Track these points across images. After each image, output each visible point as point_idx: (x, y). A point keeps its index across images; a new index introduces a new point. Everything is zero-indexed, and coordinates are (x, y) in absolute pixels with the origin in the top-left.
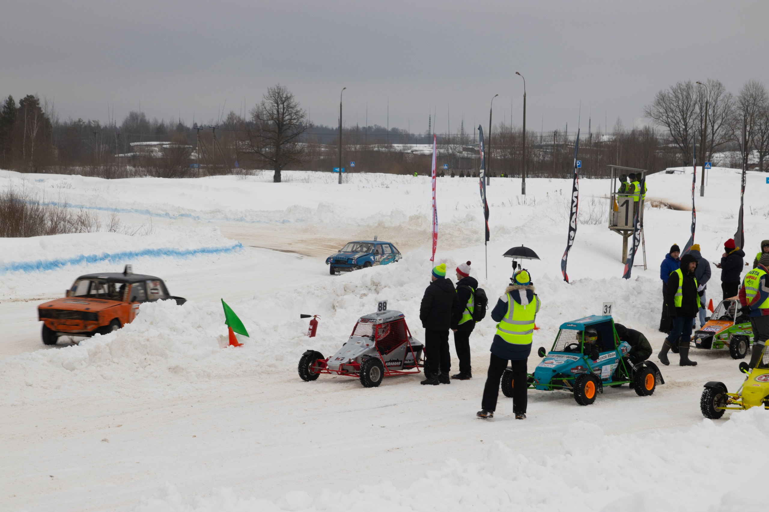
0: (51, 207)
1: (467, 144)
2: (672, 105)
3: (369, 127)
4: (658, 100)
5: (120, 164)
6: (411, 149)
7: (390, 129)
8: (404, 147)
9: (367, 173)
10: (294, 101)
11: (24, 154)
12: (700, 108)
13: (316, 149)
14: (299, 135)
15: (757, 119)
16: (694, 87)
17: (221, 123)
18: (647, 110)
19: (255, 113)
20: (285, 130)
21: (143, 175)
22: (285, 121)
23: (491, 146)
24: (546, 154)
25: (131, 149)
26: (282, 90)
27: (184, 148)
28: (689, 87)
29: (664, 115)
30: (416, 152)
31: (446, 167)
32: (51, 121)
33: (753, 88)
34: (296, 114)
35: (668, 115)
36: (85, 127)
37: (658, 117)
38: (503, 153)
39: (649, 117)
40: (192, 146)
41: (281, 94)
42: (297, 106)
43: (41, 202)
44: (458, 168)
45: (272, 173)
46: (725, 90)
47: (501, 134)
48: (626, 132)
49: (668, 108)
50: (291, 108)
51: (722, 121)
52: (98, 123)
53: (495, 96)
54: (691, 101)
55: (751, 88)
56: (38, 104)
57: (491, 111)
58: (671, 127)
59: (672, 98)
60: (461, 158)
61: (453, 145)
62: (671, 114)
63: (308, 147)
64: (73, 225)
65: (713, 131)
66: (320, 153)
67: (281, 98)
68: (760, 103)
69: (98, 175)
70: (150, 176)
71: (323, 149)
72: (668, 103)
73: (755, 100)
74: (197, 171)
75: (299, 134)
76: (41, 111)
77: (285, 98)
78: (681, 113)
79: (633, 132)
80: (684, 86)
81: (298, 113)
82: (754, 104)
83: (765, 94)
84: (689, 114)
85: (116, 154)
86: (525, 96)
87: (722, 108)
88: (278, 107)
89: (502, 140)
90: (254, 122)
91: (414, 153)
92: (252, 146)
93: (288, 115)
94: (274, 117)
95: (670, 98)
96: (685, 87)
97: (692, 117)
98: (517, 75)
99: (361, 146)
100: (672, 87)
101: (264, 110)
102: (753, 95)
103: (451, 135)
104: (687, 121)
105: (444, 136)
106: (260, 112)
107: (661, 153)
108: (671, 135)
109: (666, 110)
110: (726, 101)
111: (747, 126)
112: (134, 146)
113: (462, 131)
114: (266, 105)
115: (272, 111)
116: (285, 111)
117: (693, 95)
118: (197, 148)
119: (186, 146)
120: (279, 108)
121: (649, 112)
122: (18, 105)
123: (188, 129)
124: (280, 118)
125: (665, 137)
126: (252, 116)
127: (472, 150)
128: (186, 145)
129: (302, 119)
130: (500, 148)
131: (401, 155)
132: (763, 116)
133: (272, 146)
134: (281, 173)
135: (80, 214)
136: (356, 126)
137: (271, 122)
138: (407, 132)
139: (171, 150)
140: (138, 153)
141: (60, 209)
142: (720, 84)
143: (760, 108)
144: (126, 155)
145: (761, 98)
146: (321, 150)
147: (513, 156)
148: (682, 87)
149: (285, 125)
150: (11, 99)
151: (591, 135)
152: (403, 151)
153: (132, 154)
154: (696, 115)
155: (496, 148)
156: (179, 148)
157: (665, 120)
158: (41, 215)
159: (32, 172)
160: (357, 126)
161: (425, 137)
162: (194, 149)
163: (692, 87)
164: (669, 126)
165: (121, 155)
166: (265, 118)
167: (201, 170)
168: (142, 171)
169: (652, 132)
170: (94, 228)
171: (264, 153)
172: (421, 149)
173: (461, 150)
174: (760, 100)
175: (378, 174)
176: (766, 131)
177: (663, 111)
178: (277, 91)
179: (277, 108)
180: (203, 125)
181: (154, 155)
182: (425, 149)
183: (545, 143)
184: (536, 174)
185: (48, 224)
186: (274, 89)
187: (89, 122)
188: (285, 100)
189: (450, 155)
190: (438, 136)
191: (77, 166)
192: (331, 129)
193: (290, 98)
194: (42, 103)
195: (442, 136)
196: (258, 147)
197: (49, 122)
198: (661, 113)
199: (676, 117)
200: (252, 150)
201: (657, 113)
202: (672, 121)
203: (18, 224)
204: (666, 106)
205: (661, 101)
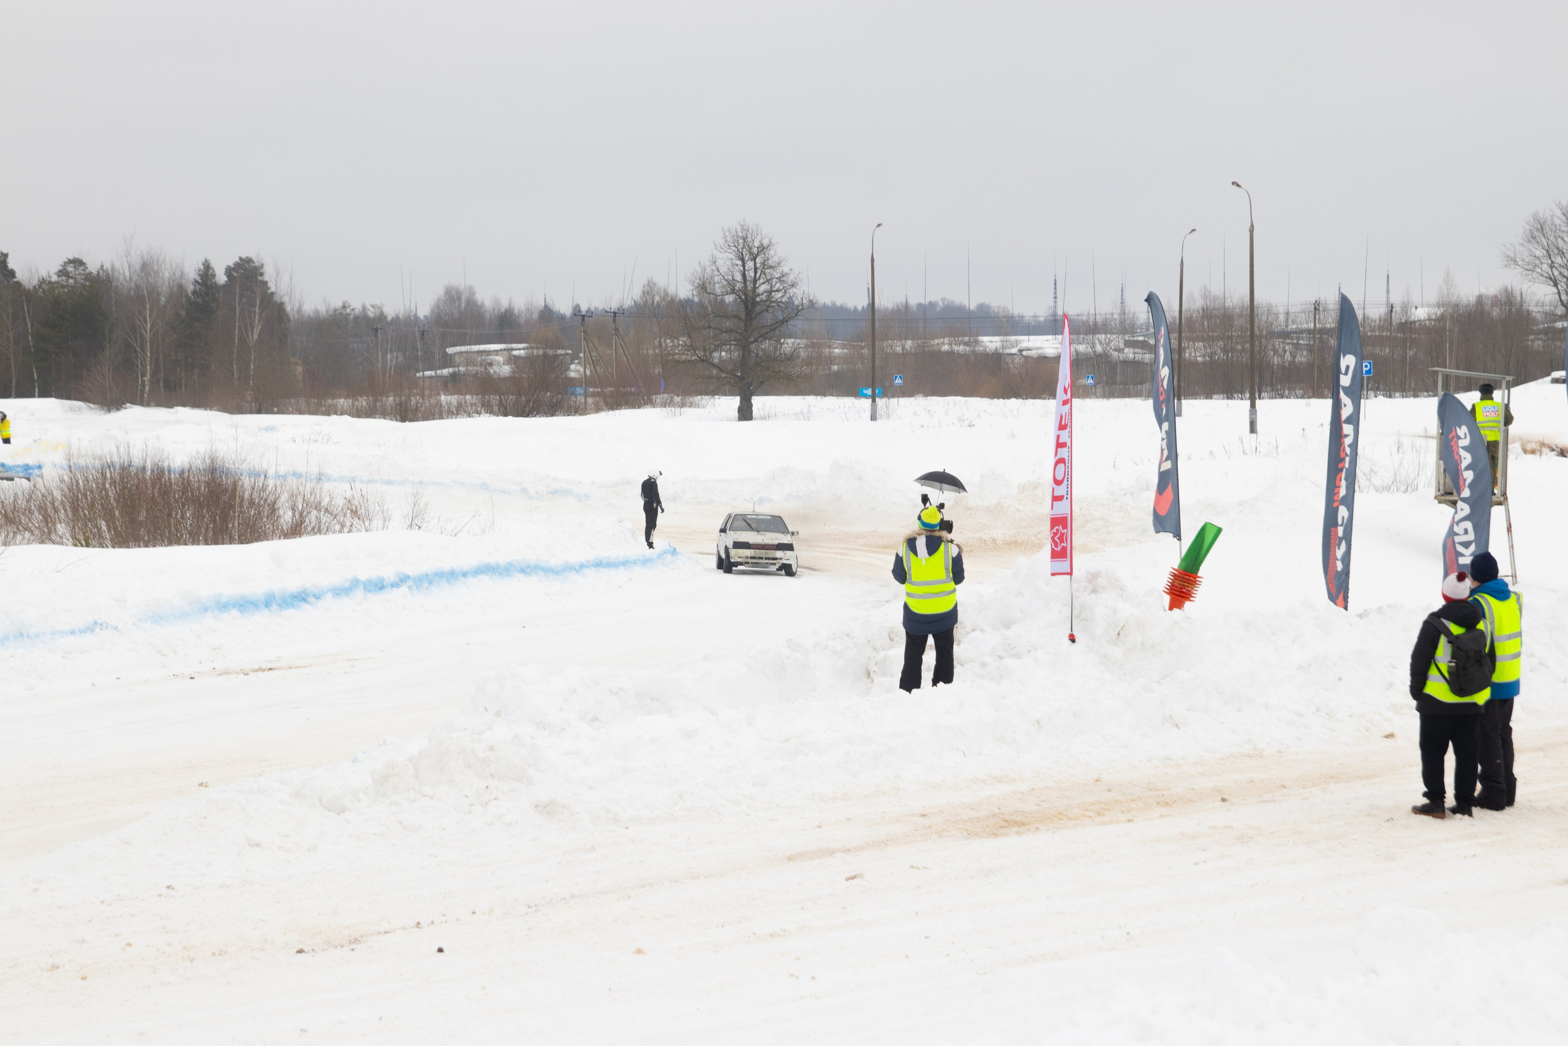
0: (292, 482)
1: (1133, 333)
2: (1560, 241)
3: (930, 302)
4: (1531, 231)
5: (427, 392)
6: (1017, 346)
7: (973, 307)
8: (1002, 341)
9: (929, 398)
10: (775, 255)
11: (236, 376)
13: (824, 350)
14: (788, 323)
17: (628, 303)
18: (1507, 253)
19: (698, 281)
20: (759, 313)
21: (473, 412)
22: (759, 295)
23: (1183, 335)
24: (1297, 349)
25: (448, 361)
26: (751, 231)
27: (556, 356)
29: (1544, 261)
30: (1029, 352)
31: (1090, 381)
32: (288, 308)
34: (780, 279)
35: (1552, 262)
36: (356, 318)
37: (1531, 267)
38: (1208, 350)
39: (1513, 266)
40: (570, 352)
41: (749, 239)
42: (783, 263)
43: (271, 472)
44: (1115, 383)
45: (735, 401)
47: (1203, 310)
48: (1465, 301)
49: (1552, 247)
50: (771, 267)
52: (380, 308)
53: (1190, 233)
56: (262, 274)
57: (1182, 262)
58: (1559, 286)
59: (1560, 225)
60: (1120, 362)
61: (1103, 336)
62: (1558, 260)
63: (807, 346)
64: (335, 518)
66: (831, 360)
67: (750, 248)
69: (384, 414)
70: (488, 415)
71: (837, 351)
72: (1552, 238)
74: (583, 400)
75: (787, 321)
76: (269, 288)
77: (758, 248)
79: (1480, 299)
81: (784, 279)
85: (419, 372)
86: (1253, 230)
88: (744, 266)
89: (1206, 323)
90: (696, 299)
91: (1024, 353)
92: (692, 348)
93: (764, 283)
94: (737, 288)
95: (1555, 225)
98: (1235, 187)
99: (916, 341)
101: (716, 273)
103: (1100, 315)
105: (1085, 318)
106: (707, 278)
107: (1540, 342)
108: (1560, 304)
109: (1548, 252)
112: (455, 354)
113: (1122, 307)
114: (719, 263)
115: (733, 276)
116: (758, 275)
118: (581, 355)
119: (560, 352)
120: (746, 268)
121: (1513, 256)
122: (221, 278)
123: (562, 317)
124: (749, 289)
125: (1547, 308)
126: (691, 287)
127: (1144, 345)
128: (559, 349)
129: (792, 291)
130: (1202, 340)
131: (997, 358)
133: (732, 347)
134: (752, 401)
135: (348, 495)
136: (905, 302)
137: (729, 299)
138: (1008, 311)
139: (529, 359)
140: (462, 369)
141: (309, 486)
144: (439, 372)
146: (833, 352)
147: (1230, 355)
149: (757, 303)
150: (207, 266)
151: (1392, 307)
152: (1001, 351)
153: (451, 370)
155: (1193, 340)
156: (545, 355)
157: (1548, 273)
158: (271, 498)
159: (251, 413)
160: (907, 302)
161: (1045, 320)
162: (574, 357)
164: (1556, 285)
165: (428, 373)
166: (718, 291)
167: (590, 400)
168: (472, 405)
169: (1518, 299)
170: (377, 523)
171: (716, 361)
172: (1038, 344)
173: (1122, 345)
175: (951, 399)
177: (1541, 254)
178: (740, 234)
179: (742, 268)
180: (592, 309)
181: (495, 372)
182: (1046, 345)
183: (1294, 327)
184: (1277, 390)
185: (286, 517)
186: (736, 230)
187: (364, 308)
188: (758, 252)
189: (1100, 355)
190: (1072, 317)
191: (340, 398)
192: (853, 309)
193: (767, 247)
194: (269, 274)
195: (1080, 318)
196: (705, 350)
197: (284, 311)
198: (1539, 258)
200: (692, 355)
201: (1529, 257)
202: (1560, 273)
203: (225, 518)
204: (1547, 243)
205: (1536, 233)
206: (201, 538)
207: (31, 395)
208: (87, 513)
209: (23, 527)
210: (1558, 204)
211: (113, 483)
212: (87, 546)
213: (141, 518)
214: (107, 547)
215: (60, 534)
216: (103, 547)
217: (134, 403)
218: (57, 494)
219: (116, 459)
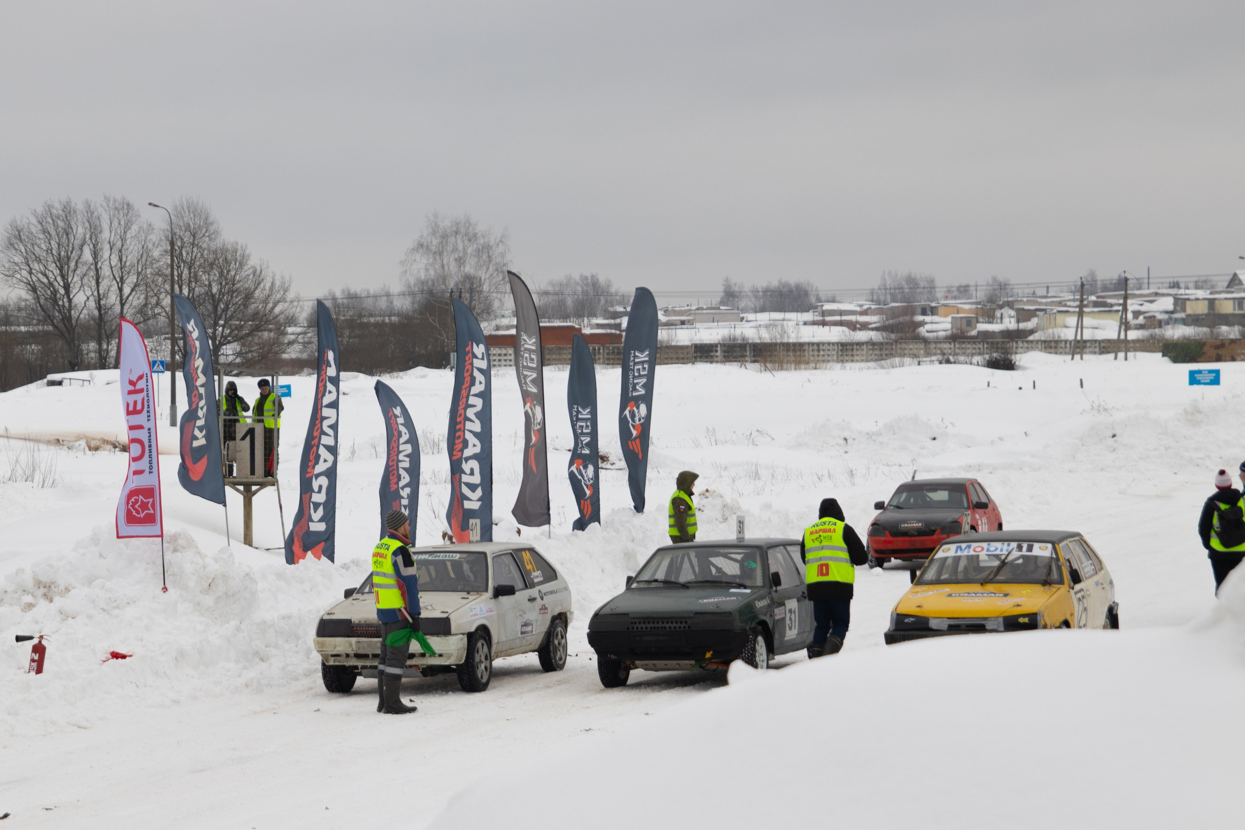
2: (36, 248)
4: (9, 238)
12: (93, 253)
15: (201, 273)
16: (78, 211)
28: (68, 211)
29: (22, 267)
33: (189, 212)
35: (31, 269)
37: (11, 273)
46: (139, 216)
49: (30, 254)
51: (138, 279)
54: (75, 238)
55: (184, 212)
58: (38, 292)
59: (36, 233)
62: (36, 266)
65: (121, 300)
68: (204, 241)
73: (194, 236)
78: (55, 263)
80: (58, 210)
82: (193, 244)
83: (212, 224)
84: (72, 265)
87: (135, 253)
95: (32, 233)
96: (61, 212)
97: (76, 272)
100: (35, 211)
102: (189, 225)
104: (70, 280)
108: (40, 309)
109: (26, 258)
110: (143, 238)
111: (184, 287)
117: (77, 226)
132: (212, 268)
142: (128, 205)
143: (206, 252)
145: (206, 232)
148: (55, 212)
154: (85, 268)
157: (26, 278)
163: (75, 212)
164: (34, 290)
174: (204, 235)
176: (221, 296)
177: (20, 261)
198: (17, 264)
199: (47, 271)
201: (9, 263)
202: (39, 280)
204: (26, 250)
205: (14, 241)
210: (33, 212)
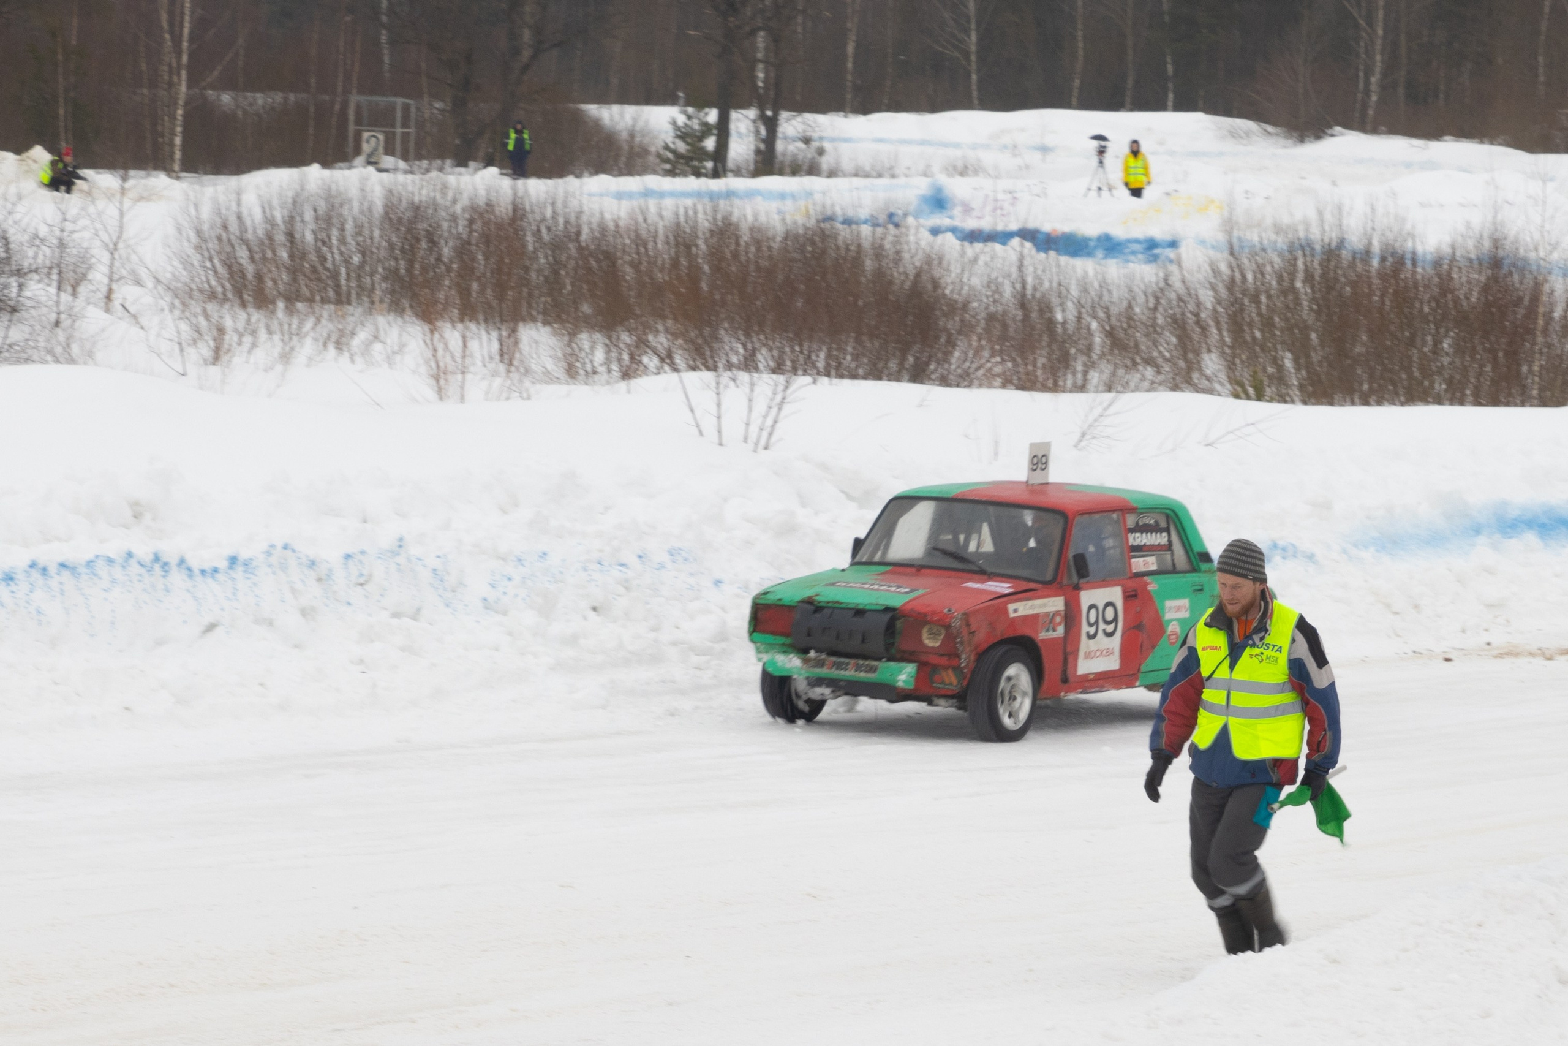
203: (1514, 356)
206: (1468, 392)
207: (1158, 105)
208: (1258, 334)
209: (1142, 359)
211: (1309, 278)
212: (1259, 397)
213: (1359, 349)
214: (1293, 402)
215: (1208, 372)
216: (1285, 402)
217: (1348, 125)
218: (1207, 298)
219: (1315, 234)
